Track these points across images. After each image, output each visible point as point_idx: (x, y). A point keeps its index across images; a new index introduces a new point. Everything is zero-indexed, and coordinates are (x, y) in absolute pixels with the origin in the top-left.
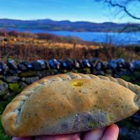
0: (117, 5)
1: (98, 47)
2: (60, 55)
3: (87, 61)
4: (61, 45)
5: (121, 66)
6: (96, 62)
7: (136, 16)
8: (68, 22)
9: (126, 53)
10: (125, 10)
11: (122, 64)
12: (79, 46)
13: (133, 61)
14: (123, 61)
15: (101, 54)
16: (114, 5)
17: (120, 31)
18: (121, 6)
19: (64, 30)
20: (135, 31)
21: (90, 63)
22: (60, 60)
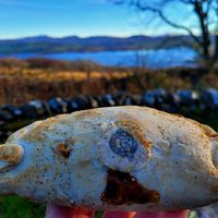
0: (149, 8)
1: (124, 75)
2: (67, 90)
3: (109, 96)
4: (68, 75)
5: (160, 100)
6: (123, 97)
7: (178, 24)
8: (75, 39)
9: (168, 81)
10: (161, 15)
11: (161, 97)
12: (96, 75)
13: (179, 91)
14: (163, 92)
15: (131, 85)
16: (143, 9)
17: (157, 48)
18: (154, 10)
19: (70, 51)
20: (178, 46)
21: (113, 99)
22: (67, 99)
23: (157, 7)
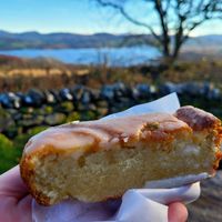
0: (110, 4)
1: (86, 72)
2: (23, 87)
3: (66, 91)
4: (26, 72)
5: (119, 94)
6: (82, 91)
7: (139, 20)
9: (129, 77)
10: (122, 11)
11: (121, 90)
12: (55, 72)
13: (138, 86)
14: (122, 86)
15: (92, 81)
16: (105, 5)
18: (116, 6)
20: (139, 44)
21: (71, 93)
22: (20, 93)
23: (118, 3)
